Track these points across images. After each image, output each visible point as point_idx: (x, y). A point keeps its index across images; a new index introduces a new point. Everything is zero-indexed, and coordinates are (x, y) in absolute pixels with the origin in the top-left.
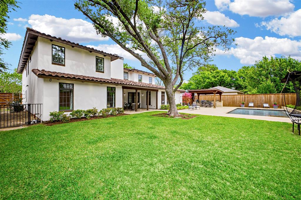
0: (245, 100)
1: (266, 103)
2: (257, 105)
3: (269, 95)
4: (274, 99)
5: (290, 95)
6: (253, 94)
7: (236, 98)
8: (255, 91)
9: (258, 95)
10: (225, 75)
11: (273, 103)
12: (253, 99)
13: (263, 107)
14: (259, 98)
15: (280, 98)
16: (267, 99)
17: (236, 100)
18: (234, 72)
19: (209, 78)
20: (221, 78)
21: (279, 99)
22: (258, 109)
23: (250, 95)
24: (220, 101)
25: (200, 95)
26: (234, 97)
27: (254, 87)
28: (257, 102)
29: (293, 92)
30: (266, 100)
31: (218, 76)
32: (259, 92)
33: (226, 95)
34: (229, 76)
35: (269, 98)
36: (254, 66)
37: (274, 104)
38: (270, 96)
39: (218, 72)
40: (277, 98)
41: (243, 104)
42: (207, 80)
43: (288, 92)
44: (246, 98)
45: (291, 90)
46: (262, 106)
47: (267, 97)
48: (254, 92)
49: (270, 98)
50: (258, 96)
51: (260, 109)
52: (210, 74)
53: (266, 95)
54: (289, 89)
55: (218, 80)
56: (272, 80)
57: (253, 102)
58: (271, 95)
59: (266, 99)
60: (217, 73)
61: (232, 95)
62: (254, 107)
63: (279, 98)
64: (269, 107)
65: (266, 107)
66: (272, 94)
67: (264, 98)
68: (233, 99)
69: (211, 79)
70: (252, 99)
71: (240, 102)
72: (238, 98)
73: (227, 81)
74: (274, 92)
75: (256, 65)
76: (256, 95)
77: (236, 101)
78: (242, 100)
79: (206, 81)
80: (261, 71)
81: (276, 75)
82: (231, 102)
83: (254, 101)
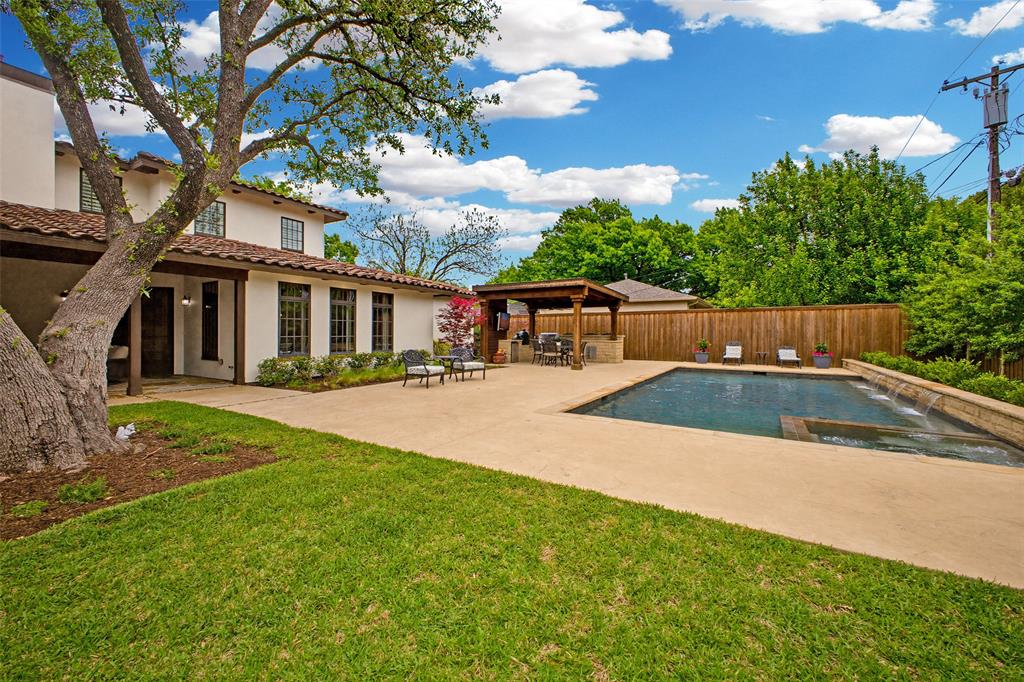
0: (711, 331)
1: (787, 345)
2: (755, 353)
3: (798, 313)
4: (816, 327)
5: (874, 313)
6: (742, 308)
7: (678, 325)
8: (747, 294)
9: (758, 310)
10: (652, 236)
11: (813, 346)
12: (740, 330)
13: (778, 362)
14: (762, 326)
15: (839, 322)
16: (793, 328)
17: (681, 331)
18: (685, 229)
19: (592, 249)
20: (636, 247)
21: (836, 328)
22: (755, 373)
23: (732, 310)
24: (613, 337)
25: (541, 312)
26: (672, 322)
27: (745, 282)
28: (755, 343)
29: (882, 301)
30: (789, 331)
31: (626, 240)
32: (761, 300)
33: (644, 313)
34: (666, 240)
35: (797, 325)
36: (748, 196)
37: (818, 349)
38: (802, 315)
39: (626, 226)
40: (827, 324)
41: (704, 348)
42: (587, 255)
43: (868, 300)
44: (717, 322)
45: (880, 293)
46: (774, 356)
47: (793, 318)
48: (746, 299)
49: (802, 326)
50: (760, 316)
51: (764, 374)
52: (599, 232)
53: (789, 313)
54: (872, 289)
55: (627, 254)
56: (809, 250)
57: (739, 340)
58: (805, 312)
59: (789, 326)
60: (624, 229)
61: (665, 313)
62: (742, 361)
63: (835, 323)
64: (797, 362)
65: (787, 363)
66: (808, 309)
67: (782, 324)
68: (668, 329)
69: (603, 251)
70: (736, 327)
71: (693, 339)
72: (686, 327)
73: (660, 259)
74: (818, 301)
75: (753, 190)
76: (751, 311)
77: (678, 335)
78: (700, 333)
79: (583, 260)
80: (771, 214)
81: (823, 230)
82: (662, 341)
83: (745, 337)
